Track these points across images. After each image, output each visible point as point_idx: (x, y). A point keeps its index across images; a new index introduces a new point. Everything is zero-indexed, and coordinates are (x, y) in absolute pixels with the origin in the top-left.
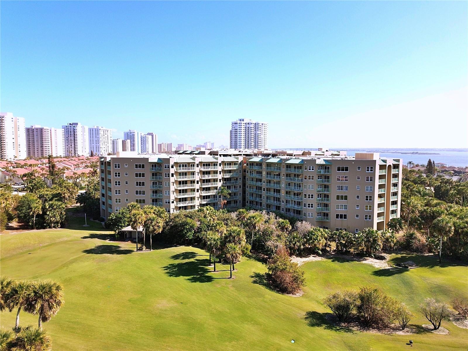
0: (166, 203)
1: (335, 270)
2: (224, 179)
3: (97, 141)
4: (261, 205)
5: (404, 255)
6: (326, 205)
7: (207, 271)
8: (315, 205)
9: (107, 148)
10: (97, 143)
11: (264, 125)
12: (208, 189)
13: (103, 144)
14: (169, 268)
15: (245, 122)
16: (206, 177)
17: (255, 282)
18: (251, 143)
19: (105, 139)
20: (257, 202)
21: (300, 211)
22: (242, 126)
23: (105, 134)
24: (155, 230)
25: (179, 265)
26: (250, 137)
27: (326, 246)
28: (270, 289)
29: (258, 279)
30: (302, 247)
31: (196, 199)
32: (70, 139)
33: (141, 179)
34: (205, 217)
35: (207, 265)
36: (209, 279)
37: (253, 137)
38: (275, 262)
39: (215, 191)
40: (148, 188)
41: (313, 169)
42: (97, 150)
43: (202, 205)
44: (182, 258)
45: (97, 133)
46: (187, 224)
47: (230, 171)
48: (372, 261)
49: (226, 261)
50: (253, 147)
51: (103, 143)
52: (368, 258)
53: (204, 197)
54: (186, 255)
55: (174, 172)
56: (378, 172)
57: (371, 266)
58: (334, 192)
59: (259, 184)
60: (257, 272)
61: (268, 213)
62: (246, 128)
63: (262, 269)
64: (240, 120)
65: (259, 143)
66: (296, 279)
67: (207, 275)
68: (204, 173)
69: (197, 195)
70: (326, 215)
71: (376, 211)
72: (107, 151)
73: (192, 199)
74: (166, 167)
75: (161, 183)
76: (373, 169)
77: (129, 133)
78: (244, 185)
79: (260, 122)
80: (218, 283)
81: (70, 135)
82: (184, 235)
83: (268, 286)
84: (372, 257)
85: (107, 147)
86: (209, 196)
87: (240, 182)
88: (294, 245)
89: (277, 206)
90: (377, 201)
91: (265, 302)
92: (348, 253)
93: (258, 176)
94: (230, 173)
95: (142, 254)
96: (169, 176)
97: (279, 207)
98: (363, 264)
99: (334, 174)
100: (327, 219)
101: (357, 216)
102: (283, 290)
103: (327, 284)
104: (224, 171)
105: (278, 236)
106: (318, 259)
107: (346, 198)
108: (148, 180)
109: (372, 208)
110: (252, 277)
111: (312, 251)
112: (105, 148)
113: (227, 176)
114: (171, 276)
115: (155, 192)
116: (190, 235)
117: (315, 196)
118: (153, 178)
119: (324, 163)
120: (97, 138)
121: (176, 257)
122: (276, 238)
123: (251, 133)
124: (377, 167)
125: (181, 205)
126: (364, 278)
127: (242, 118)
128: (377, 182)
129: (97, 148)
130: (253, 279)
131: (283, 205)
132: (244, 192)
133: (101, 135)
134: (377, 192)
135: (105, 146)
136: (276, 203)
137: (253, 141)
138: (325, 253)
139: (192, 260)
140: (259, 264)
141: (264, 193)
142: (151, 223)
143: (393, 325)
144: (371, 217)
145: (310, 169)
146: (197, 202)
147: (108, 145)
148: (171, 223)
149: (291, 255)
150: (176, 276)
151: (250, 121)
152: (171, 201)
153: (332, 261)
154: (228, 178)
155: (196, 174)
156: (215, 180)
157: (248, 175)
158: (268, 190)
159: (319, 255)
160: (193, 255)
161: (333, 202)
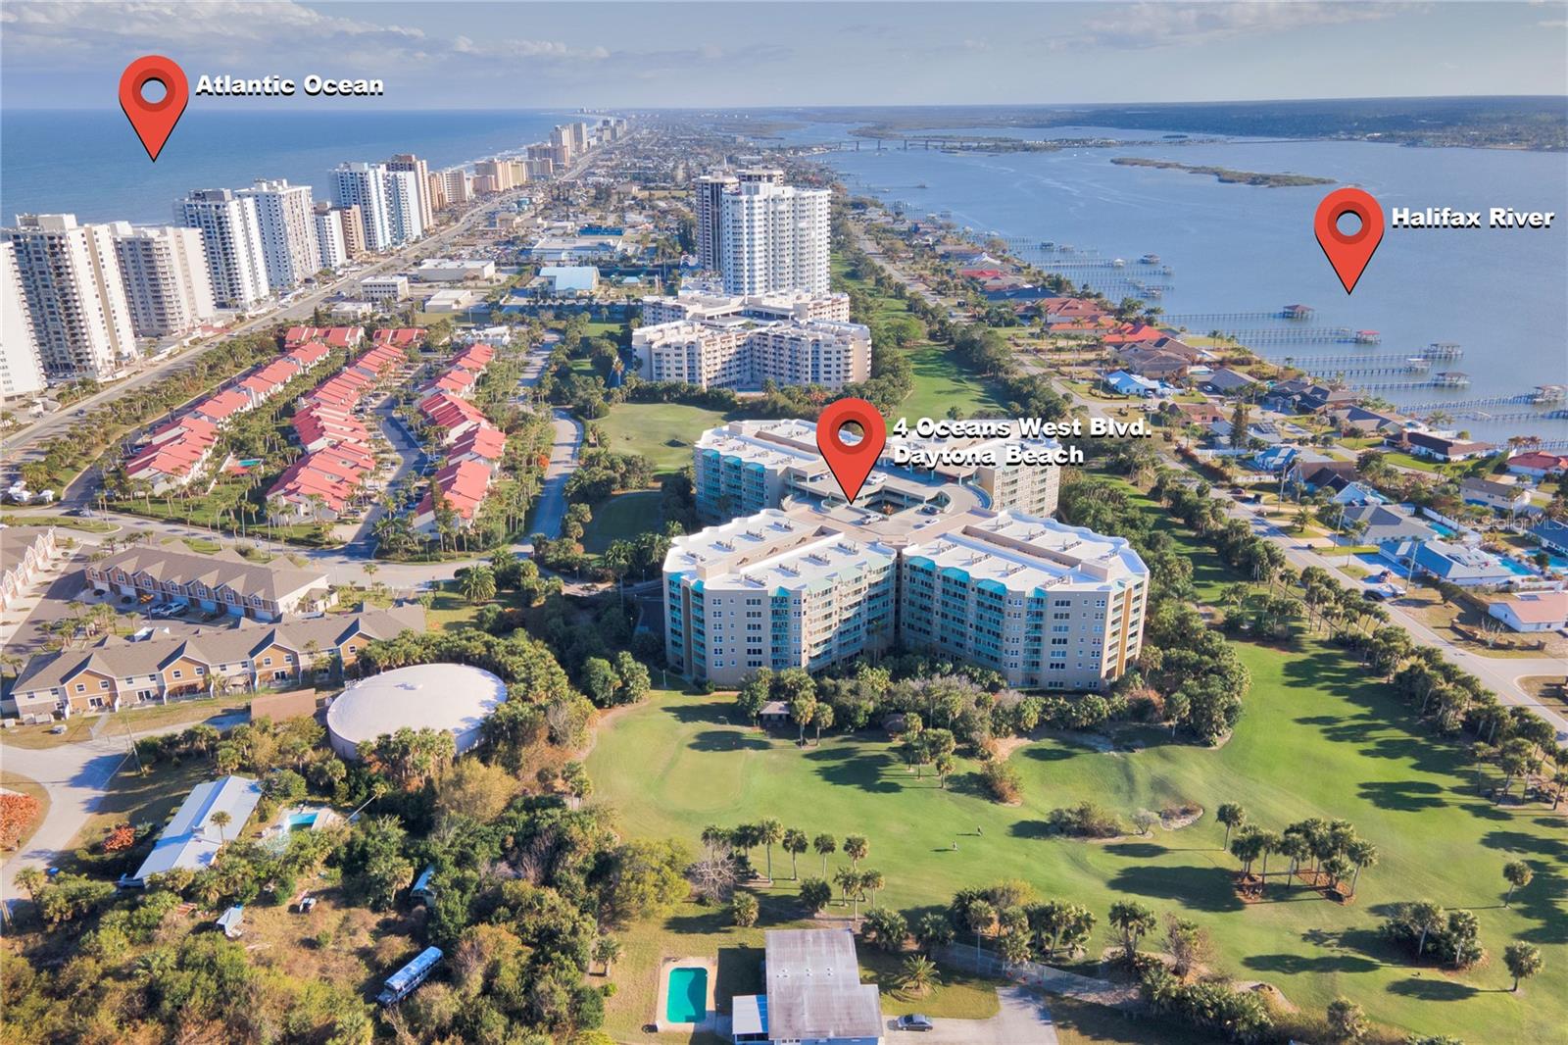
0: (795, 653)
3: (277, 236)
4: (929, 635)
6: (1037, 652)
8: (1021, 652)
9: (306, 254)
10: (278, 241)
11: (818, 200)
13: (295, 240)
19: (297, 225)
20: (921, 629)
21: (997, 658)
22: (756, 212)
24: (827, 723)
27: (1039, 721)
33: (755, 621)
37: (787, 239)
40: (766, 632)
41: (1019, 603)
45: (272, 208)
47: (877, 583)
55: (806, 609)
58: (1048, 635)
59: (926, 602)
66: (1014, 788)
69: (834, 632)
70: (1036, 664)
71: (1106, 654)
72: (308, 261)
74: (795, 603)
75: (786, 625)
76: (1104, 603)
77: (349, 176)
84: (1095, 733)
85: (306, 248)
89: (958, 643)
90: (1107, 643)
93: (925, 590)
96: (799, 614)
97: (963, 645)
99: (1049, 610)
100: (1037, 669)
101: (1079, 665)
102: (1003, 800)
104: (871, 586)
107: (1065, 641)
108: (766, 621)
109: (1100, 654)
111: (1021, 731)
113: (874, 591)
115: (775, 638)
117: (1022, 640)
118: (774, 618)
119: (1034, 595)
120: (276, 227)
123: (783, 228)
124: (1111, 598)
125: (815, 652)
128: (1110, 618)
131: (969, 643)
132: (898, 606)
133: (285, 215)
134: (1109, 630)
135: (300, 249)
136: (957, 639)
141: (936, 619)
142: (823, 715)
144: (1098, 666)
145: (1015, 603)
149: (996, 738)
152: (803, 650)
154: (875, 595)
155: (834, 600)
157: (905, 582)
158: (944, 616)
161: (1047, 647)
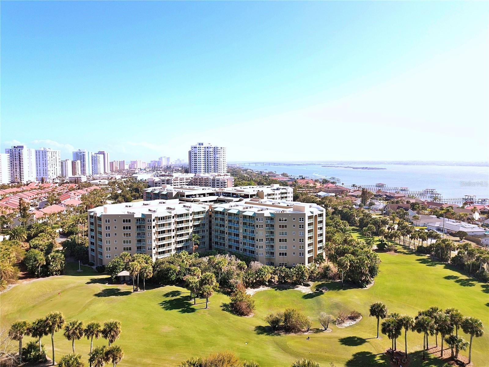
0: (149, 249)
1: (276, 296)
2: (194, 226)
3: (44, 164)
4: (224, 246)
5: (323, 282)
6: (272, 246)
7: (190, 304)
8: (264, 247)
9: (56, 171)
10: (44, 165)
11: (223, 149)
12: (181, 235)
13: (51, 167)
14: (164, 304)
15: (204, 146)
16: (180, 226)
17: (223, 310)
18: (211, 166)
19: (53, 161)
20: (221, 243)
21: (253, 251)
22: (202, 150)
23: (53, 155)
24: (147, 276)
25: (170, 302)
26: (209, 161)
27: (271, 278)
28: (233, 314)
29: (225, 307)
30: (254, 281)
31: (172, 244)
32: (14, 163)
33: (127, 231)
34: (183, 262)
35: (189, 300)
36: (193, 310)
37: (212, 160)
38: (236, 295)
39: (187, 236)
40: (134, 238)
41: (262, 220)
42: (45, 173)
43: (177, 249)
44: (171, 296)
45: (44, 155)
46: (171, 269)
47: (199, 219)
48: (301, 288)
49: (202, 296)
50: (212, 170)
51: (51, 165)
52: (299, 286)
53: (179, 242)
54: (174, 293)
55: (155, 225)
56: (307, 222)
57: (300, 292)
58: (277, 237)
59: (222, 229)
60: (224, 302)
61: (230, 256)
62: (205, 152)
63: (227, 300)
64: (200, 144)
65: (218, 166)
66: (249, 306)
67: (191, 307)
68: (178, 223)
69: (173, 240)
70: (272, 253)
71: (307, 249)
72: (56, 174)
73: (169, 244)
74: (148, 221)
75: (144, 234)
76: (303, 219)
77: (79, 153)
78: (210, 228)
79: (219, 146)
80: (198, 312)
81: (14, 159)
82: (169, 278)
83: (231, 312)
84: (301, 285)
85: (56, 169)
86: (182, 241)
87: (207, 227)
88: (249, 280)
89: (236, 247)
90: (307, 242)
91: (230, 322)
92: (286, 282)
93: (222, 223)
94: (199, 220)
95: (139, 294)
96: (151, 228)
97: (238, 247)
98: (295, 291)
99: (277, 223)
100: (273, 256)
101: (294, 254)
102: (241, 314)
103: (270, 306)
104: (195, 220)
105: (238, 275)
106: (266, 288)
107: (286, 240)
108: (134, 231)
109: (303, 247)
110: (222, 306)
111: (261, 283)
112: (53, 170)
113: (197, 223)
114: (167, 310)
115: (139, 241)
116: (173, 277)
117: (264, 240)
118: (138, 230)
119: (270, 215)
120: (44, 161)
121: (167, 295)
122: (236, 276)
123: (211, 156)
124: (307, 218)
125: (161, 250)
126: (294, 301)
127: (201, 142)
128: (307, 228)
129: (45, 171)
130: (222, 308)
131: (241, 246)
132: (210, 234)
133: (48, 158)
134: (307, 235)
135: (53, 169)
136: (236, 245)
137: (212, 164)
138: (270, 284)
139: (178, 297)
140: (225, 296)
141: (226, 236)
142: (145, 271)
143: (303, 330)
144: (303, 254)
145: (260, 220)
146: (173, 247)
147: (57, 167)
148: (158, 269)
149: (247, 287)
150: (170, 310)
151: (210, 145)
152: (153, 248)
153: (276, 290)
154: (197, 225)
155: (172, 224)
156: (187, 228)
157: (213, 221)
158: (230, 234)
159: (266, 286)
160: (178, 293)
161: (277, 244)
